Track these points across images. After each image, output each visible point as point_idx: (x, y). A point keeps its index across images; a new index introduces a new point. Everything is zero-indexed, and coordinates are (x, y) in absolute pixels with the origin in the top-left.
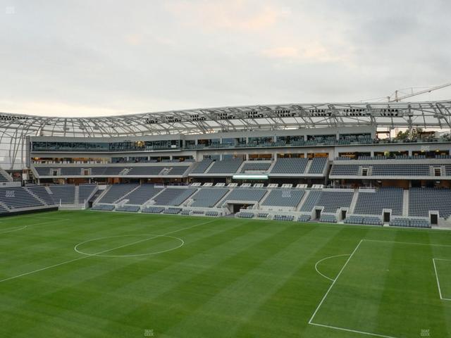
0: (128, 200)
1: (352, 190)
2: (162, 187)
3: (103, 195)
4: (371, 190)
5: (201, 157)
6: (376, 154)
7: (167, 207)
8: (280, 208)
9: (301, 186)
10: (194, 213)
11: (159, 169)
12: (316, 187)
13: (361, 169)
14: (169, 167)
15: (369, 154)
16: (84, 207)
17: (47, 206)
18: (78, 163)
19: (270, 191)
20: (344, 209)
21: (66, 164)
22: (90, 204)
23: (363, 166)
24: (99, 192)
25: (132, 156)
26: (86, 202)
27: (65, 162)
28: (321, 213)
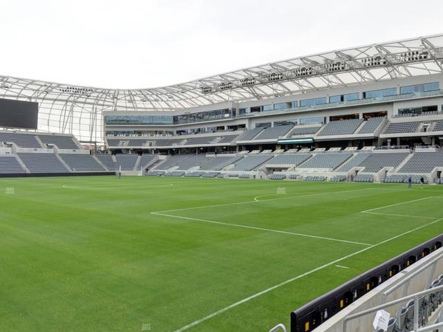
0: (178, 167)
1: (408, 150)
2: (213, 155)
3: (161, 163)
4: (432, 149)
5: (253, 126)
7: (207, 172)
8: (316, 169)
9: (350, 149)
10: (230, 176)
11: (212, 139)
12: (366, 149)
13: (421, 126)
14: (222, 137)
15: (435, 108)
16: (140, 174)
17: (107, 171)
18: (146, 135)
19: (314, 155)
20: (387, 168)
21: (135, 137)
22: (147, 170)
23: (424, 122)
24: (158, 161)
25: (192, 128)
26: (143, 169)
27: (134, 135)
28: (358, 173)
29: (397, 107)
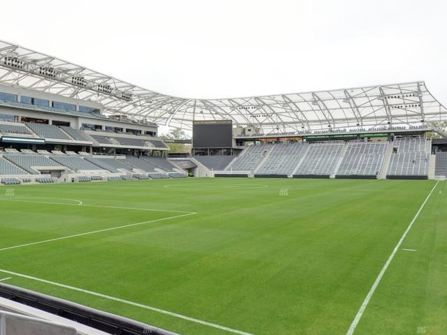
1: (112, 157)
4: (124, 157)
6: (107, 128)
9: (70, 153)
15: (101, 127)
29: (81, 122)
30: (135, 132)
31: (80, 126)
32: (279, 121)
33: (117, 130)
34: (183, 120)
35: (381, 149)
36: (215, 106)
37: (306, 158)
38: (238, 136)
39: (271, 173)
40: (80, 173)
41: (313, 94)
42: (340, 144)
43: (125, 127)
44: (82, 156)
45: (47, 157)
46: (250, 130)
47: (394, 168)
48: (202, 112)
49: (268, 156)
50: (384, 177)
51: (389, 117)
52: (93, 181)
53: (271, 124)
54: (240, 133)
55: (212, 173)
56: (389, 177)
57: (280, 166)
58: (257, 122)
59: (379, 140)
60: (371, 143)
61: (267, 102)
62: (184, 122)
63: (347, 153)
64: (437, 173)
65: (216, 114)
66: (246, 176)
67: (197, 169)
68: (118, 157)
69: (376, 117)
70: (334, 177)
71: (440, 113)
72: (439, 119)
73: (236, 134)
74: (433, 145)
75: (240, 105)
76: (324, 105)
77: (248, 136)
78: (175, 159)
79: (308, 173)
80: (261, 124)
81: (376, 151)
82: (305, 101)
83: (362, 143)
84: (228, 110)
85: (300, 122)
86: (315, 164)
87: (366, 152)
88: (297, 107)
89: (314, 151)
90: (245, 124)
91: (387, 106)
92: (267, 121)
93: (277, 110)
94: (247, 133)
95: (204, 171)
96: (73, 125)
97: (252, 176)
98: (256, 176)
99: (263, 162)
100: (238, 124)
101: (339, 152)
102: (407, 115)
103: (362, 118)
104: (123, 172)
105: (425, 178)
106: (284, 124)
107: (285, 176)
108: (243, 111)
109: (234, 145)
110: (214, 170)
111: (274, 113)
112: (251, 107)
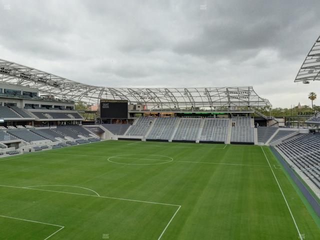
1: (48, 128)
4: (55, 127)
6: (42, 106)
29: (24, 102)
30: (60, 108)
31: (24, 105)
32: (159, 101)
33: (48, 107)
34: (91, 97)
35: (225, 124)
36: (117, 91)
37: (179, 128)
38: (132, 111)
39: (157, 138)
40: (32, 144)
41: (185, 89)
42: (199, 119)
43: (53, 104)
44: (28, 128)
45: (5, 132)
46: (139, 107)
47: (234, 137)
48: (106, 94)
49: (152, 125)
50: (229, 143)
51: (229, 102)
52: (43, 150)
53: (153, 103)
54: (132, 109)
55: (116, 137)
56: (232, 143)
57: (163, 133)
58: (143, 101)
59: (224, 118)
60: (219, 119)
61: (153, 91)
62: (92, 99)
63: (205, 125)
64: (259, 141)
65: (117, 95)
66: (140, 140)
67: (105, 133)
68: (52, 127)
69: (221, 102)
70: (198, 142)
71: (258, 102)
72: (257, 105)
73: (130, 110)
74: (255, 121)
75: (134, 92)
76: (190, 94)
77: (138, 111)
78: (88, 126)
79: (181, 139)
80: (146, 102)
81: (222, 125)
82: (178, 92)
83: (213, 119)
84: (125, 94)
85: (173, 102)
86: (185, 132)
87: (216, 125)
88: (172, 94)
89: (183, 123)
90: (136, 102)
91: (229, 97)
92: (151, 101)
93: (158, 95)
94: (137, 108)
95: (109, 135)
96: (19, 105)
97: (145, 140)
98: (147, 140)
99: (150, 130)
100: (131, 102)
101: (199, 124)
102: (239, 102)
103: (213, 102)
104: (60, 140)
105: (253, 144)
106: (162, 103)
107: (167, 141)
108: (136, 95)
109: (129, 117)
110: (117, 135)
111: (156, 96)
112: (142, 93)
